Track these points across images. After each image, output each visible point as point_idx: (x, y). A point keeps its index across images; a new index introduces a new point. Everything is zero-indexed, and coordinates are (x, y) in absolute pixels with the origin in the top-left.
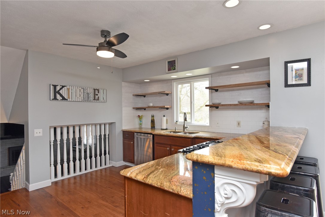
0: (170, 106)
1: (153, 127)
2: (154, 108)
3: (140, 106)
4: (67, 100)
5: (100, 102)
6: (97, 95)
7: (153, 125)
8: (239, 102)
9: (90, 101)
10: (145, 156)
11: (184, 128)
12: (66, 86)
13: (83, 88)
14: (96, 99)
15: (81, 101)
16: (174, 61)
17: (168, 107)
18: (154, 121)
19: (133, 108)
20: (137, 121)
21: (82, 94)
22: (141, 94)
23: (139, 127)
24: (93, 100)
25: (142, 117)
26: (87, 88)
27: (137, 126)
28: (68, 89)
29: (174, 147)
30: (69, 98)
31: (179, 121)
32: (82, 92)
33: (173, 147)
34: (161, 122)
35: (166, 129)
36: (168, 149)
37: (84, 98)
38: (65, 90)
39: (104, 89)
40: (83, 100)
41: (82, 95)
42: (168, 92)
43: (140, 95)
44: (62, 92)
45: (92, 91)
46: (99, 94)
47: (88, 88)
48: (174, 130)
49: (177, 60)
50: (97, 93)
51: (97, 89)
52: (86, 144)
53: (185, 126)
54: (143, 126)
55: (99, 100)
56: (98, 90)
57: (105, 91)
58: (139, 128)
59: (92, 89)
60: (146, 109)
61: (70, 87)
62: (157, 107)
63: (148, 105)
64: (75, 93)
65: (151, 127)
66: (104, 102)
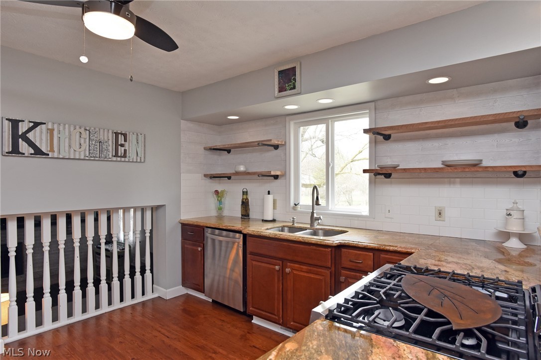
0: (282, 172)
1: (246, 215)
2: (247, 175)
3: (219, 171)
4: (48, 155)
5: (129, 162)
6: (122, 145)
7: (246, 211)
8: (443, 163)
9: (105, 159)
10: (227, 280)
11: (313, 219)
12: (45, 124)
13: (88, 128)
14: (120, 153)
15: (82, 157)
16: (294, 69)
17: (278, 173)
18: (248, 202)
19: (206, 176)
20: (213, 201)
21: (85, 142)
22: (221, 147)
23: (216, 215)
24: (112, 156)
25: (223, 195)
26: (97, 129)
27: (214, 213)
28: (51, 131)
29: (292, 264)
30: (52, 150)
31: (300, 204)
32: (85, 139)
33: (288, 264)
34: (263, 206)
35: (274, 221)
36: (277, 268)
37: (89, 153)
38: (41, 132)
39: (139, 134)
40: (88, 155)
41: (85, 146)
42: (278, 141)
43: (218, 147)
44: (35, 137)
45: (111, 137)
46: (127, 144)
47: (102, 131)
48: (291, 224)
49: (299, 67)
50: (121, 140)
51: (122, 134)
52: (123, 242)
53: (315, 215)
54: (226, 213)
55: (126, 157)
56: (125, 135)
57: (141, 138)
58: (216, 217)
59: (110, 131)
60: (232, 177)
61: (56, 126)
62: (254, 173)
63: (236, 170)
64: (67, 140)
65: (242, 215)
66: (139, 160)
